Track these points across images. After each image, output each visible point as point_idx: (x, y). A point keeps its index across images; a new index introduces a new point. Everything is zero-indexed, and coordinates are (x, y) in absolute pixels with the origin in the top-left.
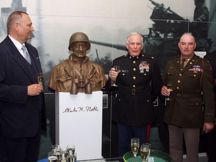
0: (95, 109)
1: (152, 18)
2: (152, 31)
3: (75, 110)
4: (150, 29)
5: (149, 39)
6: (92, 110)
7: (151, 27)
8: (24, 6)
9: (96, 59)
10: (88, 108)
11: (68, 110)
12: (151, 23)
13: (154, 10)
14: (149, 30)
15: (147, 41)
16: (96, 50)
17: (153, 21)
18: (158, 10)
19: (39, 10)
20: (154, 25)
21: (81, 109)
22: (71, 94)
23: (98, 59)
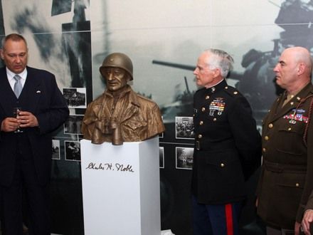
0: (128, 168)
1: (278, 21)
2: (280, 45)
3: (100, 167)
4: (276, 42)
5: (273, 59)
6: (124, 170)
7: (278, 37)
8: (87, 19)
9: (185, 92)
10: (118, 166)
11: (92, 166)
12: (277, 31)
13: (282, 8)
14: (273, 43)
15: (269, 62)
16: (185, 78)
17: (281, 26)
18: (290, 6)
19: (105, 23)
20: (282, 34)
21: (110, 166)
22: (92, 142)
23: (189, 92)
